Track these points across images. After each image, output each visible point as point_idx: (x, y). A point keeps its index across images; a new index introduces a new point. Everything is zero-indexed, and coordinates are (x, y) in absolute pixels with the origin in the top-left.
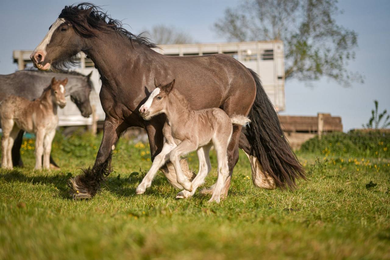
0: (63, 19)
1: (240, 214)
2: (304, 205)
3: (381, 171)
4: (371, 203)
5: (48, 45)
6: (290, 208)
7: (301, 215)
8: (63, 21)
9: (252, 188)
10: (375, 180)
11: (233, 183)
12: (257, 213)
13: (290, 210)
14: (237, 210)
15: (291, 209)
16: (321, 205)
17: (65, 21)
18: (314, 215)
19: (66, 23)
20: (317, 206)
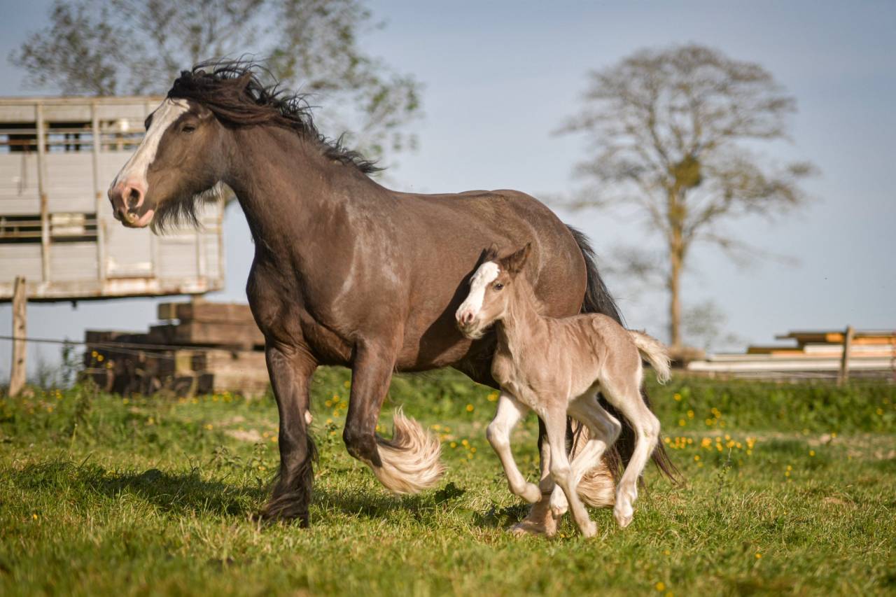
0: (184, 102)
1: (82, 574)
2: (265, 549)
3: (479, 458)
4: (445, 545)
5: (150, 166)
6: (224, 556)
7: (254, 576)
8: (184, 106)
9: (124, 504)
10: (459, 480)
11: (69, 489)
12: (131, 570)
13: (225, 563)
14: (75, 564)
15: (229, 560)
16: (312, 547)
17: (188, 107)
18: (290, 577)
19: (193, 113)
20: (300, 549)
